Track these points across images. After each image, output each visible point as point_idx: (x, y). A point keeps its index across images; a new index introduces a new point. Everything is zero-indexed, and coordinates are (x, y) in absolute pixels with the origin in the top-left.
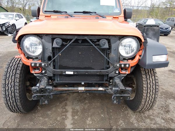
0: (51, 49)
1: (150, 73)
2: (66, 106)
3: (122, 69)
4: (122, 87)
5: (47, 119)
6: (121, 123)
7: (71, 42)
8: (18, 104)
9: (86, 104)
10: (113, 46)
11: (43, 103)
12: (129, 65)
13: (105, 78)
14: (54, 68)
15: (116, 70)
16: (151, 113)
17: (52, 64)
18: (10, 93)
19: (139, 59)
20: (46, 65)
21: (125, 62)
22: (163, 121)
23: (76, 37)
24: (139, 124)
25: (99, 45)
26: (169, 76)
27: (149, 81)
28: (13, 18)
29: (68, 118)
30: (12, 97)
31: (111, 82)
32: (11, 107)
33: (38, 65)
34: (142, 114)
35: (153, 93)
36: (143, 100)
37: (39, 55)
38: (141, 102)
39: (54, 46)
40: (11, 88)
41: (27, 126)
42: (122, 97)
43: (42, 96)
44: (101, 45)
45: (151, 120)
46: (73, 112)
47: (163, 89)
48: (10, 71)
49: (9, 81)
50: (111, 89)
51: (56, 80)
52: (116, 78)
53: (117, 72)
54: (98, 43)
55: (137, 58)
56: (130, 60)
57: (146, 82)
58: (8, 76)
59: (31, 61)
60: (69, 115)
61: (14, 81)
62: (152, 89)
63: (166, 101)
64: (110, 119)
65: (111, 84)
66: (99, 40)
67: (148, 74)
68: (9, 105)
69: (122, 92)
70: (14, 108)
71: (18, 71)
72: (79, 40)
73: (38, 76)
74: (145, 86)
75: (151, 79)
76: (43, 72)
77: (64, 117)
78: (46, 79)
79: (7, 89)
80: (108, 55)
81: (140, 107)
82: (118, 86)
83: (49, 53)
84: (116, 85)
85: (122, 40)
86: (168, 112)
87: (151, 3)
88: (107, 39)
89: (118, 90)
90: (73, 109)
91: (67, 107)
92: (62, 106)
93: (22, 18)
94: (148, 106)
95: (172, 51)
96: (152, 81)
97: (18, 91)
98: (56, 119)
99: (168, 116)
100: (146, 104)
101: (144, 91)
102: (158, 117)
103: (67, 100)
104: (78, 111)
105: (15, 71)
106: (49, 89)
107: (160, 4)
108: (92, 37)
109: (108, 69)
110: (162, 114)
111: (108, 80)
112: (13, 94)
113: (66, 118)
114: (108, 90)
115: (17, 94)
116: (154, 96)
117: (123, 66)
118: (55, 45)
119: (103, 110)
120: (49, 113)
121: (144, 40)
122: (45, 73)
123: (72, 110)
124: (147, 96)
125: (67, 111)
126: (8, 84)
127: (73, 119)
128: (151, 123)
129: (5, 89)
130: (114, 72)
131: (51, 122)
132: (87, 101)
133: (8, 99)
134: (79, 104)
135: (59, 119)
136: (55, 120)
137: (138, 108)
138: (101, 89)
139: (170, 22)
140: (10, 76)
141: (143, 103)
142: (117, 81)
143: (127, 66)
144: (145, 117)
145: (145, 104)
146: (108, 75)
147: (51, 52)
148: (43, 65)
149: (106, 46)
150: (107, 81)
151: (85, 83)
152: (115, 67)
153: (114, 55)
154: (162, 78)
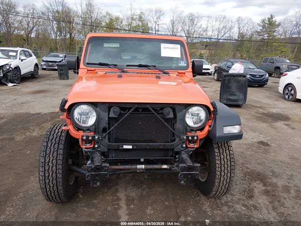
0: (107, 119)
1: (223, 147)
2: (117, 192)
3: (190, 142)
4: (190, 163)
5: (94, 210)
6: (191, 212)
7: (130, 111)
8: (60, 188)
9: (144, 189)
10: (179, 115)
11: (95, 186)
12: (197, 137)
13: (171, 153)
14: (109, 142)
15: (183, 143)
16: (230, 199)
17: (107, 137)
18: (51, 174)
19: (209, 130)
20: (101, 139)
21: (193, 134)
22: (244, 208)
23: (136, 106)
24: (214, 213)
25: (162, 114)
26: (258, 151)
27: (222, 157)
28: (15, 57)
29: (121, 207)
30: (53, 179)
31: (176, 158)
32: (49, 193)
33: (90, 138)
34: (218, 201)
35: (228, 171)
36: (216, 181)
37: (91, 126)
38: (214, 183)
39: (110, 116)
40: (52, 167)
41: (68, 218)
42: (190, 174)
43: (97, 175)
44: (165, 114)
45: (230, 207)
46: (127, 200)
47: (247, 168)
48: (51, 146)
49: (50, 159)
50: (178, 166)
51: (110, 156)
52: (183, 152)
53: (184, 146)
54: (161, 111)
55: (207, 128)
56: (199, 132)
57: (219, 157)
58: (48, 152)
59: (81, 133)
60: (123, 203)
61: (56, 159)
62: (226, 166)
63: (250, 184)
64: (176, 208)
65: (177, 160)
66: (162, 109)
67: (221, 147)
68: (48, 189)
69: (190, 169)
70: (53, 195)
71: (61, 145)
72: (139, 108)
73: (89, 152)
74: (218, 162)
75: (224, 153)
76: (96, 146)
77: (116, 207)
78: (99, 155)
79: (47, 168)
80: (173, 125)
81: (214, 190)
82: (185, 162)
83: (104, 124)
84: (183, 161)
85: (189, 109)
86: (251, 197)
87: (239, 31)
88: (171, 108)
89: (185, 167)
90: (127, 196)
91: (118, 194)
92: (111, 193)
93: (31, 56)
94: (223, 187)
95: (266, 112)
96: (227, 156)
97: (60, 172)
98: (106, 209)
99: (251, 203)
100: (221, 185)
101: (217, 169)
102: (238, 203)
103: (117, 185)
104: (133, 199)
105: (56, 145)
106: (105, 167)
107: (252, 35)
108: (154, 105)
109: (173, 142)
110: (243, 200)
111: (174, 155)
112: (54, 175)
113: (119, 208)
114: (173, 167)
115: (59, 176)
116: (229, 174)
117: (190, 138)
118: (112, 115)
119: (167, 196)
120: (95, 201)
121: (214, 108)
122: (98, 147)
123: (125, 198)
124: (221, 174)
125: (119, 199)
126: (49, 162)
127: (128, 209)
128: (229, 211)
129: (45, 169)
130: (180, 146)
131: (100, 213)
132: (145, 186)
133: (47, 181)
134: (135, 189)
135: (109, 209)
136: (104, 211)
137: (212, 191)
138: (165, 166)
139: (268, 65)
140: (52, 153)
141: (217, 184)
142: (185, 156)
143: (196, 138)
144: (222, 204)
145: (219, 186)
146: (173, 149)
147: (107, 122)
148: (96, 137)
149: (171, 116)
150: (172, 156)
151: (144, 159)
152: (182, 140)
153: (180, 126)
154: (248, 153)
